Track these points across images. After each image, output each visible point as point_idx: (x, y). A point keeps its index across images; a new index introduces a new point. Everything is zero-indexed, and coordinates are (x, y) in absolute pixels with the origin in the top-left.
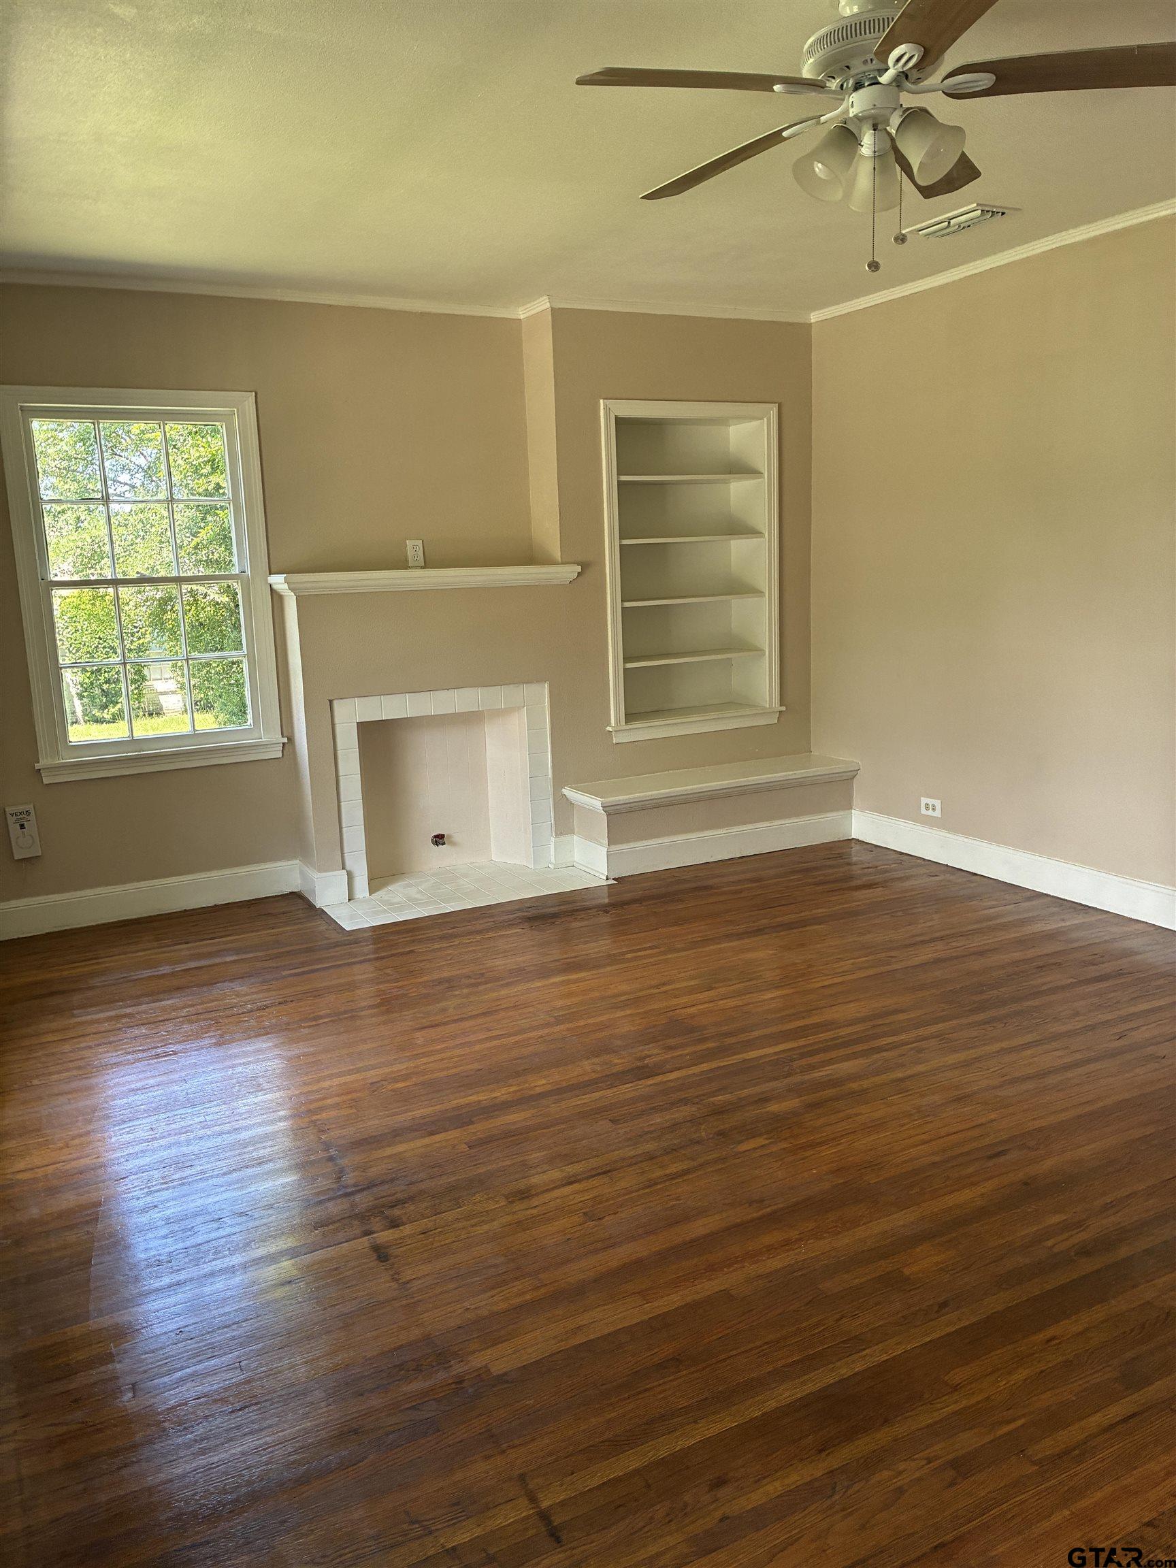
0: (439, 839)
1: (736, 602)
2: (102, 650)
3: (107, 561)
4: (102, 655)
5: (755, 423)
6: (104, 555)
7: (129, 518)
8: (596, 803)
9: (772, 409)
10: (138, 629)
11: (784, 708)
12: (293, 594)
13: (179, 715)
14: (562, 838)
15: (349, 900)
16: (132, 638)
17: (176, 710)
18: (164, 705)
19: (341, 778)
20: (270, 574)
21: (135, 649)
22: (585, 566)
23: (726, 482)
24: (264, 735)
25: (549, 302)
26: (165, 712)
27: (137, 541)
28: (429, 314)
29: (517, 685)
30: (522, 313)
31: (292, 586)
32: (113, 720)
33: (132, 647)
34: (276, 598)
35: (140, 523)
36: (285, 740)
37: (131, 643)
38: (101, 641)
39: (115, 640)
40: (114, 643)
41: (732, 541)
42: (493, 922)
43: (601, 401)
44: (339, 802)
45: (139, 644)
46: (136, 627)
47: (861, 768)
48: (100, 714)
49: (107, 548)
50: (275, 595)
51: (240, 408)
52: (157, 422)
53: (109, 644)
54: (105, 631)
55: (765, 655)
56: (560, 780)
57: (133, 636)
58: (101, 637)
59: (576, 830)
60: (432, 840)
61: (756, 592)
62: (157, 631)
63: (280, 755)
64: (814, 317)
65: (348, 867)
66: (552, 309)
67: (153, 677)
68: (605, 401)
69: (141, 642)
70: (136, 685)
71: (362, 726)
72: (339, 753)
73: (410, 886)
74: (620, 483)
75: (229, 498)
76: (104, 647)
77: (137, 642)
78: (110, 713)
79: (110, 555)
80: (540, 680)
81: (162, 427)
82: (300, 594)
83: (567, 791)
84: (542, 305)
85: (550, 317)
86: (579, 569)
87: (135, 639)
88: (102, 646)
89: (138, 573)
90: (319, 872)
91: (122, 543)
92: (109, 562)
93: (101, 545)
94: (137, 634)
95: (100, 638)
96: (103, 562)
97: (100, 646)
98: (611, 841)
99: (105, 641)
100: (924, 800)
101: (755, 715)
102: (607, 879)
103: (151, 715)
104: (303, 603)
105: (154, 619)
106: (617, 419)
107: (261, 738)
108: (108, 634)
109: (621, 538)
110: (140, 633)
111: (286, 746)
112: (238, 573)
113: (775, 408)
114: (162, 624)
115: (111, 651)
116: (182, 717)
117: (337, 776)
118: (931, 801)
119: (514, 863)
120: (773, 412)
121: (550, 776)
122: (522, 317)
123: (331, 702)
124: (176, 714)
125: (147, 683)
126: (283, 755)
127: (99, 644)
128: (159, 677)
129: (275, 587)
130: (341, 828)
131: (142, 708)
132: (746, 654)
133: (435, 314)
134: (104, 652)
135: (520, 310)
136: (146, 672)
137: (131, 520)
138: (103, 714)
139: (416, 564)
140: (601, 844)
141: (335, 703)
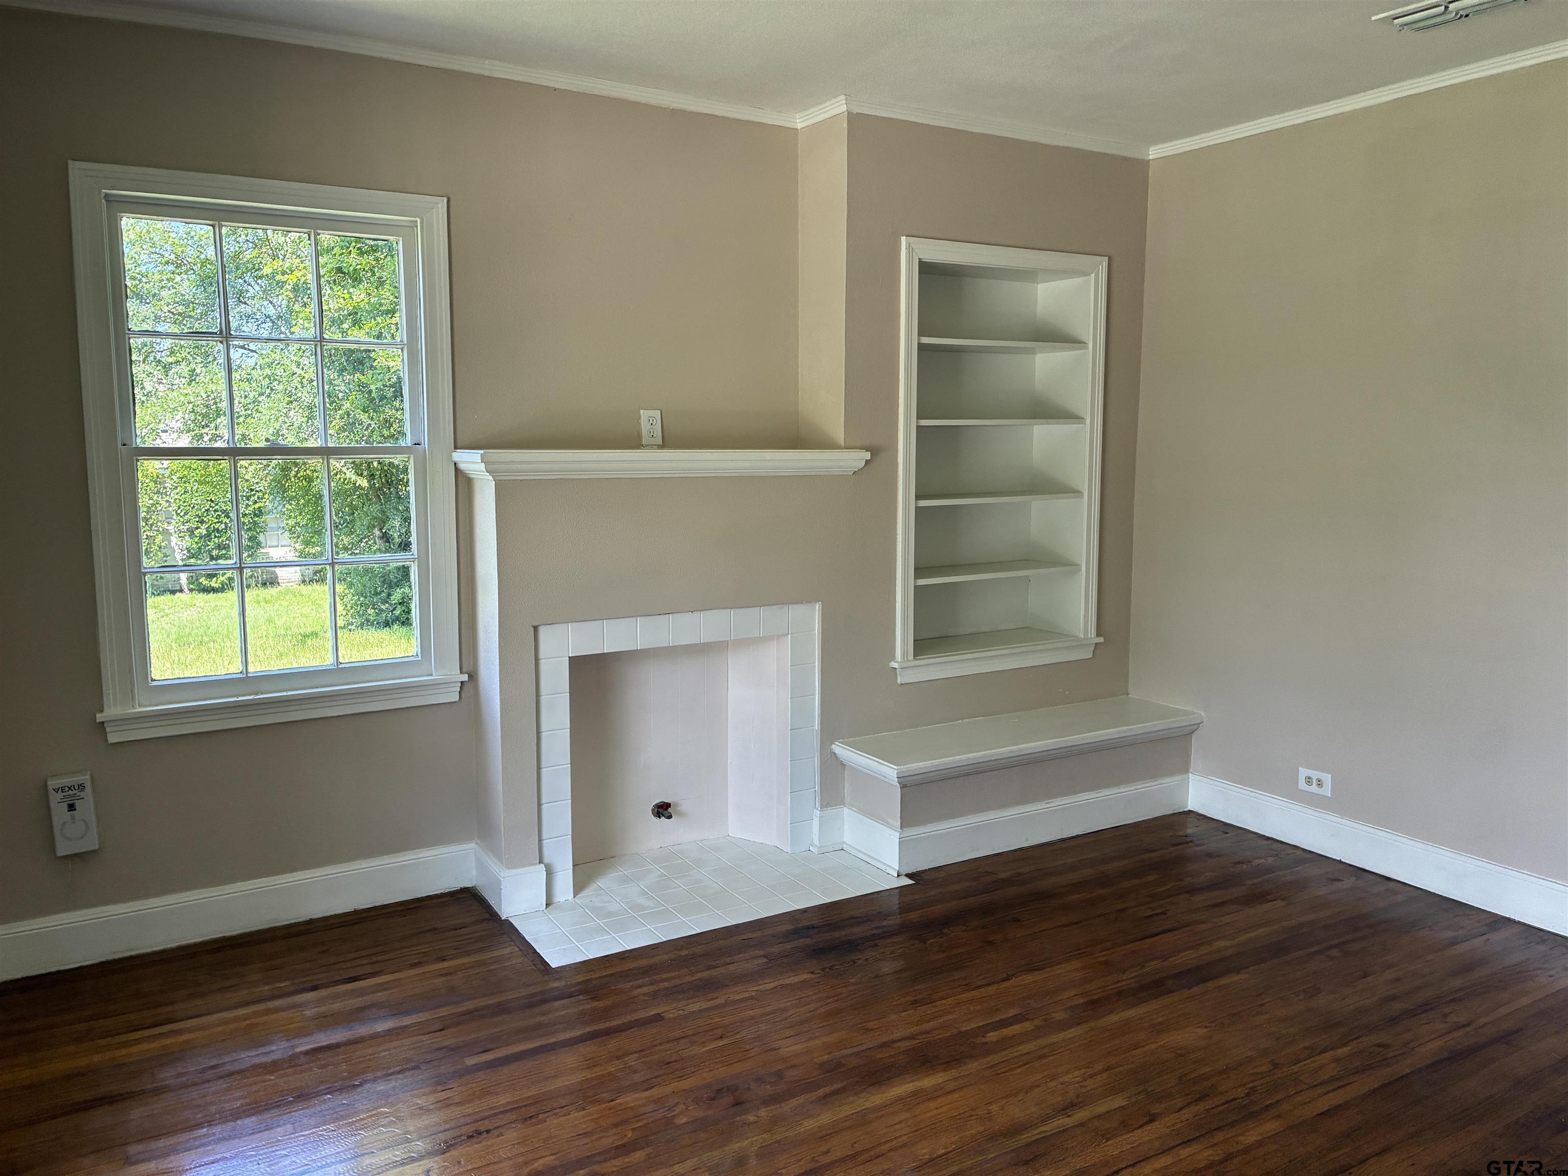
0: (662, 810)
1: (1037, 505)
2: (213, 513)
3: (224, 420)
4: (213, 519)
5: (1077, 281)
6: (221, 412)
7: (253, 372)
8: (890, 772)
9: (1101, 263)
10: (254, 492)
11: (1101, 640)
12: (491, 478)
13: (295, 586)
14: (829, 811)
15: (548, 905)
16: (247, 502)
17: (293, 580)
18: (279, 575)
19: (543, 734)
20: (456, 448)
21: (250, 514)
22: (875, 451)
23: (1032, 352)
24: (436, 671)
25: (846, 104)
26: (280, 581)
27: (260, 399)
28: (683, 112)
29: (781, 606)
30: (800, 121)
31: (491, 467)
32: (221, 590)
33: (247, 512)
34: (463, 482)
35: (267, 379)
36: (465, 678)
37: (246, 508)
38: (213, 505)
39: (228, 503)
40: (227, 507)
41: (1035, 427)
42: (764, 956)
43: (903, 239)
44: (539, 768)
45: (254, 508)
46: (252, 490)
47: (1204, 720)
48: (207, 582)
49: (224, 405)
50: (460, 478)
51: (424, 218)
52: (305, 230)
53: (221, 507)
54: (218, 493)
55: (1080, 570)
56: (829, 733)
57: (248, 500)
58: (213, 499)
59: (848, 799)
60: (653, 810)
61: (1075, 492)
62: (278, 499)
63: (457, 699)
64: (1154, 152)
65: (546, 860)
66: (850, 114)
67: (269, 543)
68: (909, 238)
69: (257, 506)
70: (250, 553)
71: (575, 662)
72: (544, 699)
73: (625, 880)
74: (922, 347)
75: (402, 341)
76: (216, 511)
77: (253, 507)
78: (219, 582)
79: (228, 413)
80: (811, 600)
81: (312, 238)
82: (501, 478)
83: (839, 749)
84: (837, 107)
85: (845, 125)
86: (868, 455)
87: (250, 503)
88: (214, 509)
89: (267, 440)
90: (508, 868)
91: (242, 400)
92: (226, 421)
93: (218, 400)
94: (253, 498)
95: (211, 500)
96: (219, 420)
97: (211, 509)
98: (905, 823)
99: (217, 504)
100: (1304, 772)
101: (1068, 648)
102: (898, 876)
103: (264, 584)
104: (503, 491)
105: (276, 486)
106: (922, 263)
107: (432, 675)
108: (220, 496)
109: (919, 417)
110: (256, 497)
111: (466, 685)
112: (409, 445)
113: (1105, 262)
114: (284, 492)
115: (223, 515)
116: (299, 588)
117: (538, 732)
118: (1315, 774)
119: (760, 841)
120: (1102, 267)
121: (817, 726)
122: (799, 126)
123: (536, 628)
124: (291, 584)
125: (262, 550)
126: (460, 697)
127: (210, 507)
128: (275, 544)
129: (462, 466)
130: (539, 805)
131: (255, 577)
132: (1058, 569)
133: (691, 113)
134: (215, 516)
135: (797, 117)
136: (261, 538)
137: (255, 375)
138: (211, 583)
139: (652, 441)
140: (889, 826)
141: (542, 630)
